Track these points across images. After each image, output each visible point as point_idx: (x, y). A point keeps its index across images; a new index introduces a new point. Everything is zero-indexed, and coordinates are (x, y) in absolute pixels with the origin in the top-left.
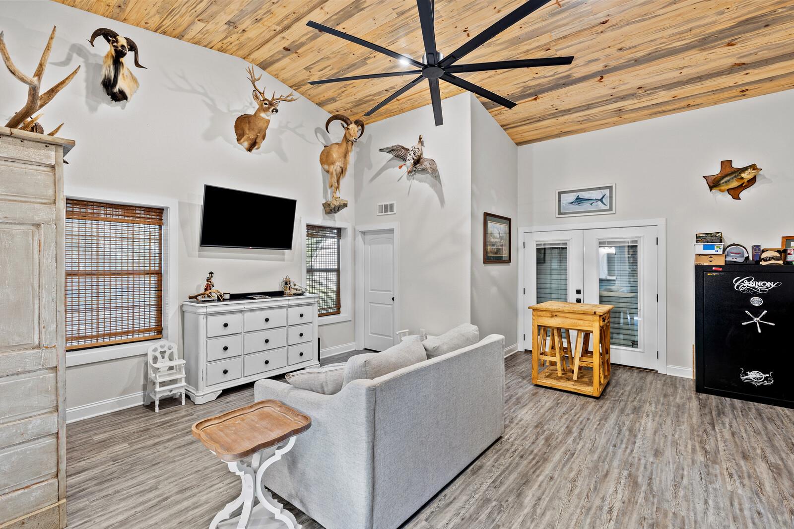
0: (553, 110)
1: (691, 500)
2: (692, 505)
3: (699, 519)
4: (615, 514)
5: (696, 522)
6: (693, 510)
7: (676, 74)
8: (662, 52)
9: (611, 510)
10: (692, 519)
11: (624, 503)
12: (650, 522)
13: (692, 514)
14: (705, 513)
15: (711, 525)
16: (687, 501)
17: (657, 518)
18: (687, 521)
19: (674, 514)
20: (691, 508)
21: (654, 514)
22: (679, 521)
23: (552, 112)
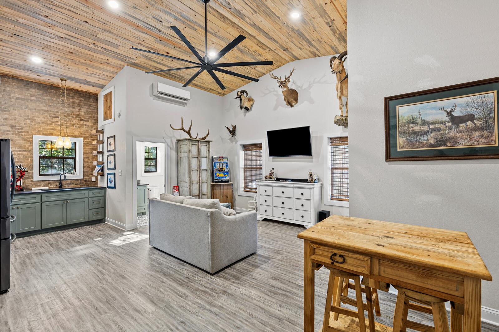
1: (106, 327)
2: (103, 324)
3: (94, 320)
4: (125, 292)
5: (95, 318)
6: (100, 322)
9: (128, 292)
10: (97, 318)
11: (129, 298)
12: (111, 301)
13: (99, 320)
14: (94, 326)
15: (87, 322)
16: (107, 324)
17: (110, 304)
18: (98, 314)
19: (106, 313)
20: (102, 323)
21: (113, 305)
22: (101, 311)
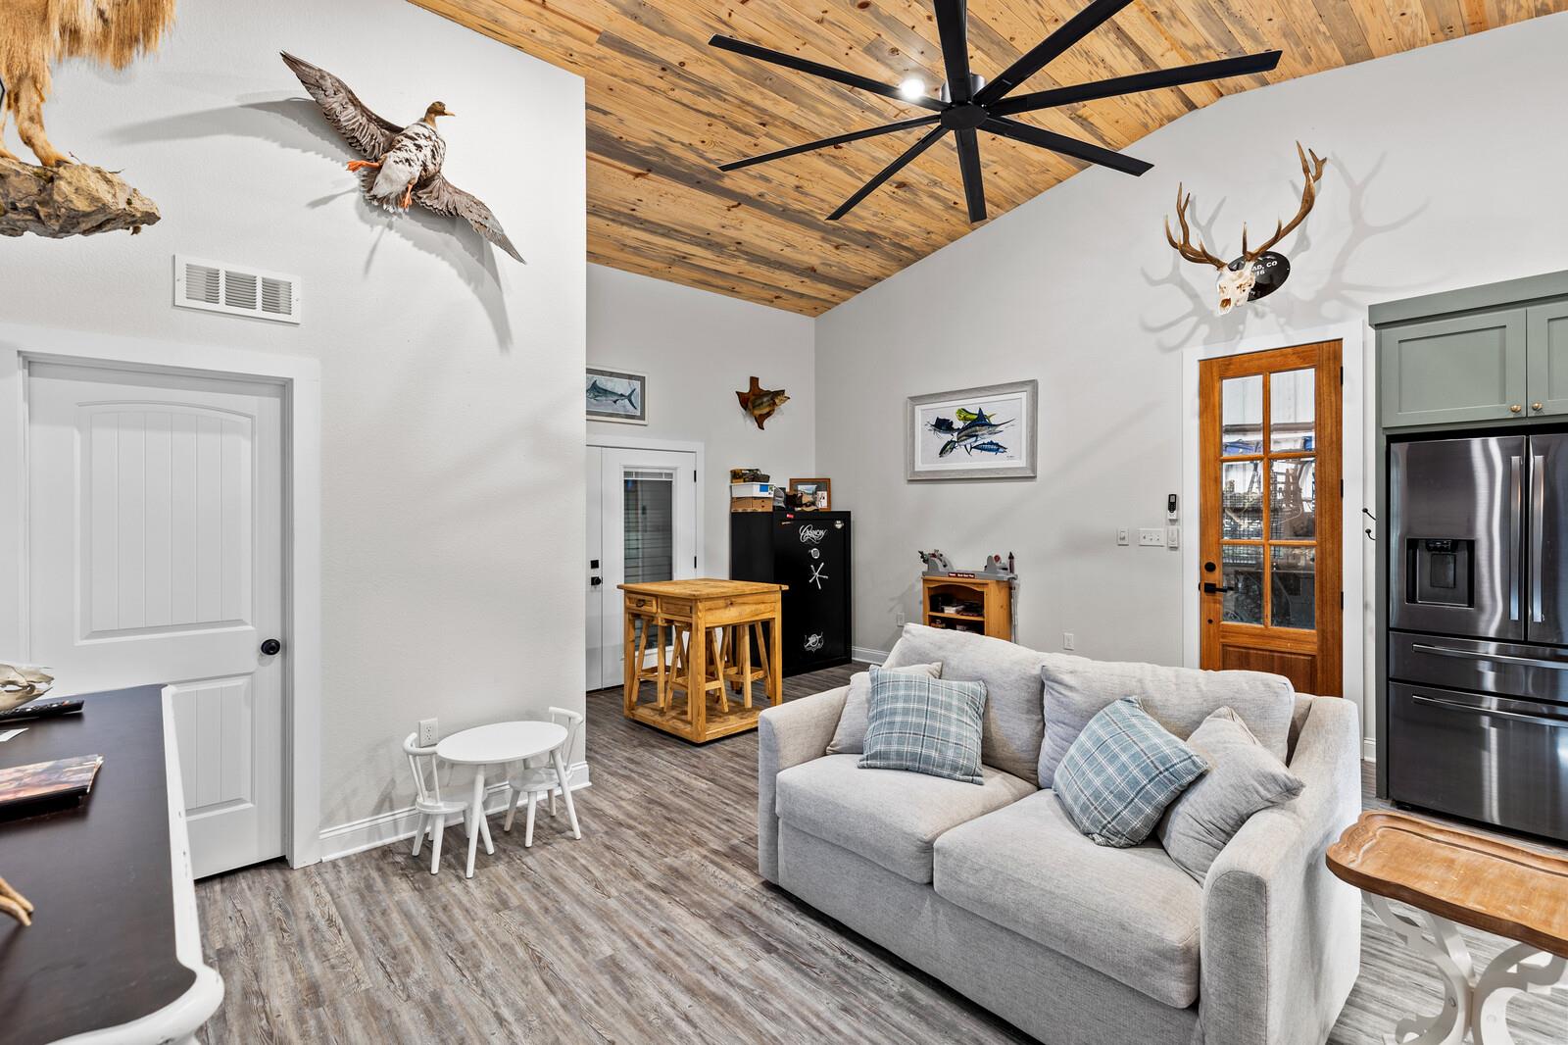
0: (626, 207)
7: (775, 247)
8: (808, 218)
23: (622, 209)
